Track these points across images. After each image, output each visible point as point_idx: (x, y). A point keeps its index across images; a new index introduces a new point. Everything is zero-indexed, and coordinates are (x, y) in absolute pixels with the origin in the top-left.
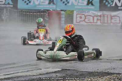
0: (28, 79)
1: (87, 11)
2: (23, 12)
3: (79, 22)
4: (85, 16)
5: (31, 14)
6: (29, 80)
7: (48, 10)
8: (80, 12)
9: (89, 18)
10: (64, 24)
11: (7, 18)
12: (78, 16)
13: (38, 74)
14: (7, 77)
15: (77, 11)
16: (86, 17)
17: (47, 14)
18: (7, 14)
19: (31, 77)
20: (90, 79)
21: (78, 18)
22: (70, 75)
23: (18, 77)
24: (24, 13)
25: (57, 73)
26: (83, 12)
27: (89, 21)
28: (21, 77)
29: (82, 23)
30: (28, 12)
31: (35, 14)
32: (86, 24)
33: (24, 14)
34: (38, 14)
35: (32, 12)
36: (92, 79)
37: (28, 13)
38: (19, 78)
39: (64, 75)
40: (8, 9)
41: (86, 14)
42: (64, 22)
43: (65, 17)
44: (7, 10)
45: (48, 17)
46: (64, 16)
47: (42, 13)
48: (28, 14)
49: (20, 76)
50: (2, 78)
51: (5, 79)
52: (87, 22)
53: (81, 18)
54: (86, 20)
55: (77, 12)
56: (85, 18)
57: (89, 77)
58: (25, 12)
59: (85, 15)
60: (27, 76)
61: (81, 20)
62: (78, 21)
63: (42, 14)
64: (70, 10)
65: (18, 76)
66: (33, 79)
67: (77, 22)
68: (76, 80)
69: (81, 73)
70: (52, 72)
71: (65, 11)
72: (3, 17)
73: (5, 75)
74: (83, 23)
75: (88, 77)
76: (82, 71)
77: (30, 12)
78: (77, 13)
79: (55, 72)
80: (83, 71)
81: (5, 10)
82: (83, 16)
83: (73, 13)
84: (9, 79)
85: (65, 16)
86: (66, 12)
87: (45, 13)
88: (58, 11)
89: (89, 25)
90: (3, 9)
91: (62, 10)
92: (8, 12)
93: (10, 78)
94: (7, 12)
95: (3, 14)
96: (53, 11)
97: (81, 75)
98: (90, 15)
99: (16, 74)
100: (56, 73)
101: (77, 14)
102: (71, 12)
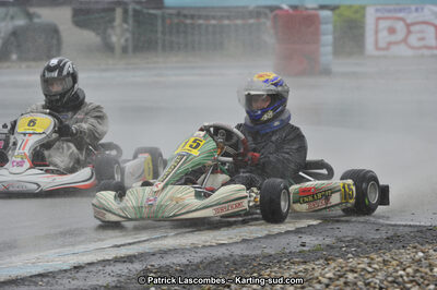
0: (199, 260)
1: (413, 8)
2: (185, 16)
3: (387, 49)
4: (408, 26)
5: (213, 22)
6: (201, 263)
7: (272, 9)
8: (389, 11)
9: (422, 32)
10: (330, 57)
11: (126, 40)
12: (383, 24)
13: (235, 240)
14: (123, 252)
15: (379, 7)
16: (412, 28)
17: (269, 23)
18: (125, 26)
19: (209, 250)
20: (421, 254)
21: (383, 34)
22: (353, 240)
23: (164, 253)
24: (188, 21)
25: (304, 236)
26: (400, 11)
27: (421, 43)
28: (174, 251)
29: (395, 50)
30: (200, 17)
31: (226, 22)
32: (410, 53)
33: (186, 25)
34: (239, 22)
35: (214, 18)
36: (431, 251)
37: (201, 22)
38: (166, 256)
39: (328, 241)
40: (131, 7)
41: (411, 18)
42: (329, 49)
43: (334, 31)
44: (126, 12)
45: (272, 31)
46: (330, 27)
47: (252, 17)
48: (200, 25)
49: (170, 250)
50: (107, 258)
51: (117, 260)
52: (413, 48)
53: (392, 31)
54: (413, 40)
55: (377, 10)
56: (409, 32)
57: (419, 246)
58: (192, 17)
59: (409, 21)
60: (197, 248)
61: (393, 38)
62: (382, 44)
63: (252, 21)
64: (351, 7)
65: (163, 248)
66: (219, 259)
67: (377, 48)
68: (372, 259)
69: (391, 233)
70: (288, 232)
71: (333, 8)
72: (114, 39)
73: (119, 246)
74: (402, 50)
75: (415, 248)
76: (395, 225)
77: (207, 18)
78: (379, 15)
79: (298, 231)
80: (400, 226)
81: (119, 12)
82: (400, 26)
83: (364, 16)
84: (132, 262)
85: (335, 27)
86: (337, 12)
87: (263, 20)
88: (307, 9)
89: (422, 56)
90: (113, 10)
91: (323, 7)
92: (131, 21)
93: (135, 256)
94: (125, 20)
95: (113, 27)
96: (291, 11)
97: (390, 240)
98: (426, 19)
99: (155, 243)
100: (302, 233)
101: (378, 19)
102: (356, 12)
